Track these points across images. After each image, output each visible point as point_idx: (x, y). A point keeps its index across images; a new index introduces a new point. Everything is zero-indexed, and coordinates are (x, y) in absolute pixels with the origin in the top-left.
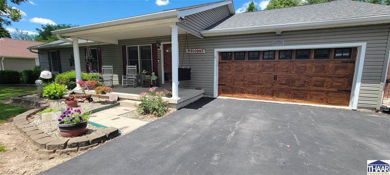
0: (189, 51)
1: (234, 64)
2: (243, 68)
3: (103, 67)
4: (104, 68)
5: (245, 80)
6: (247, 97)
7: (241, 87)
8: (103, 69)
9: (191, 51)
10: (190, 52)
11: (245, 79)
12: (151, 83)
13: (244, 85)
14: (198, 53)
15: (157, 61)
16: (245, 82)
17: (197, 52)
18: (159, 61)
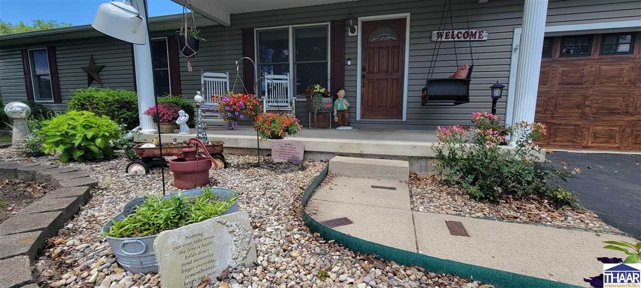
0: (439, 35)
1: (559, 66)
2: (582, 77)
3: (205, 77)
4: (207, 79)
5: (588, 106)
6: (590, 144)
7: (574, 123)
8: (205, 81)
9: (447, 35)
10: (443, 39)
11: (587, 103)
12: (333, 117)
13: (583, 116)
14: (468, 39)
15: (345, 64)
16: (587, 110)
17: (462, 39)
18: (349, 63)
